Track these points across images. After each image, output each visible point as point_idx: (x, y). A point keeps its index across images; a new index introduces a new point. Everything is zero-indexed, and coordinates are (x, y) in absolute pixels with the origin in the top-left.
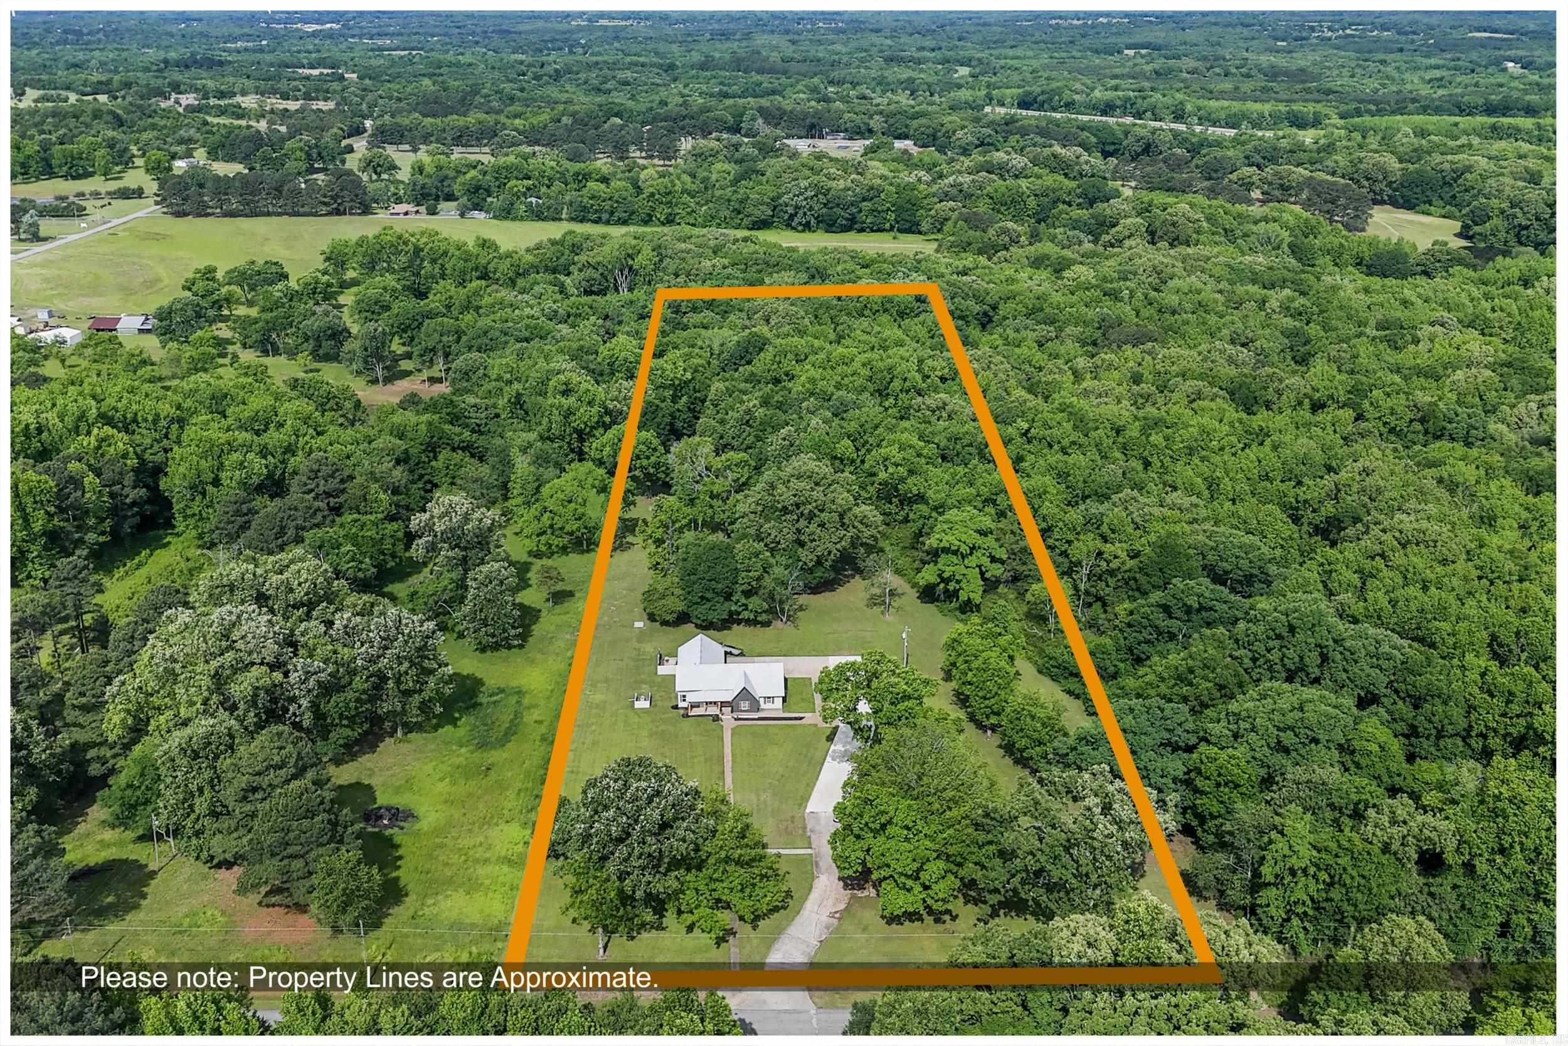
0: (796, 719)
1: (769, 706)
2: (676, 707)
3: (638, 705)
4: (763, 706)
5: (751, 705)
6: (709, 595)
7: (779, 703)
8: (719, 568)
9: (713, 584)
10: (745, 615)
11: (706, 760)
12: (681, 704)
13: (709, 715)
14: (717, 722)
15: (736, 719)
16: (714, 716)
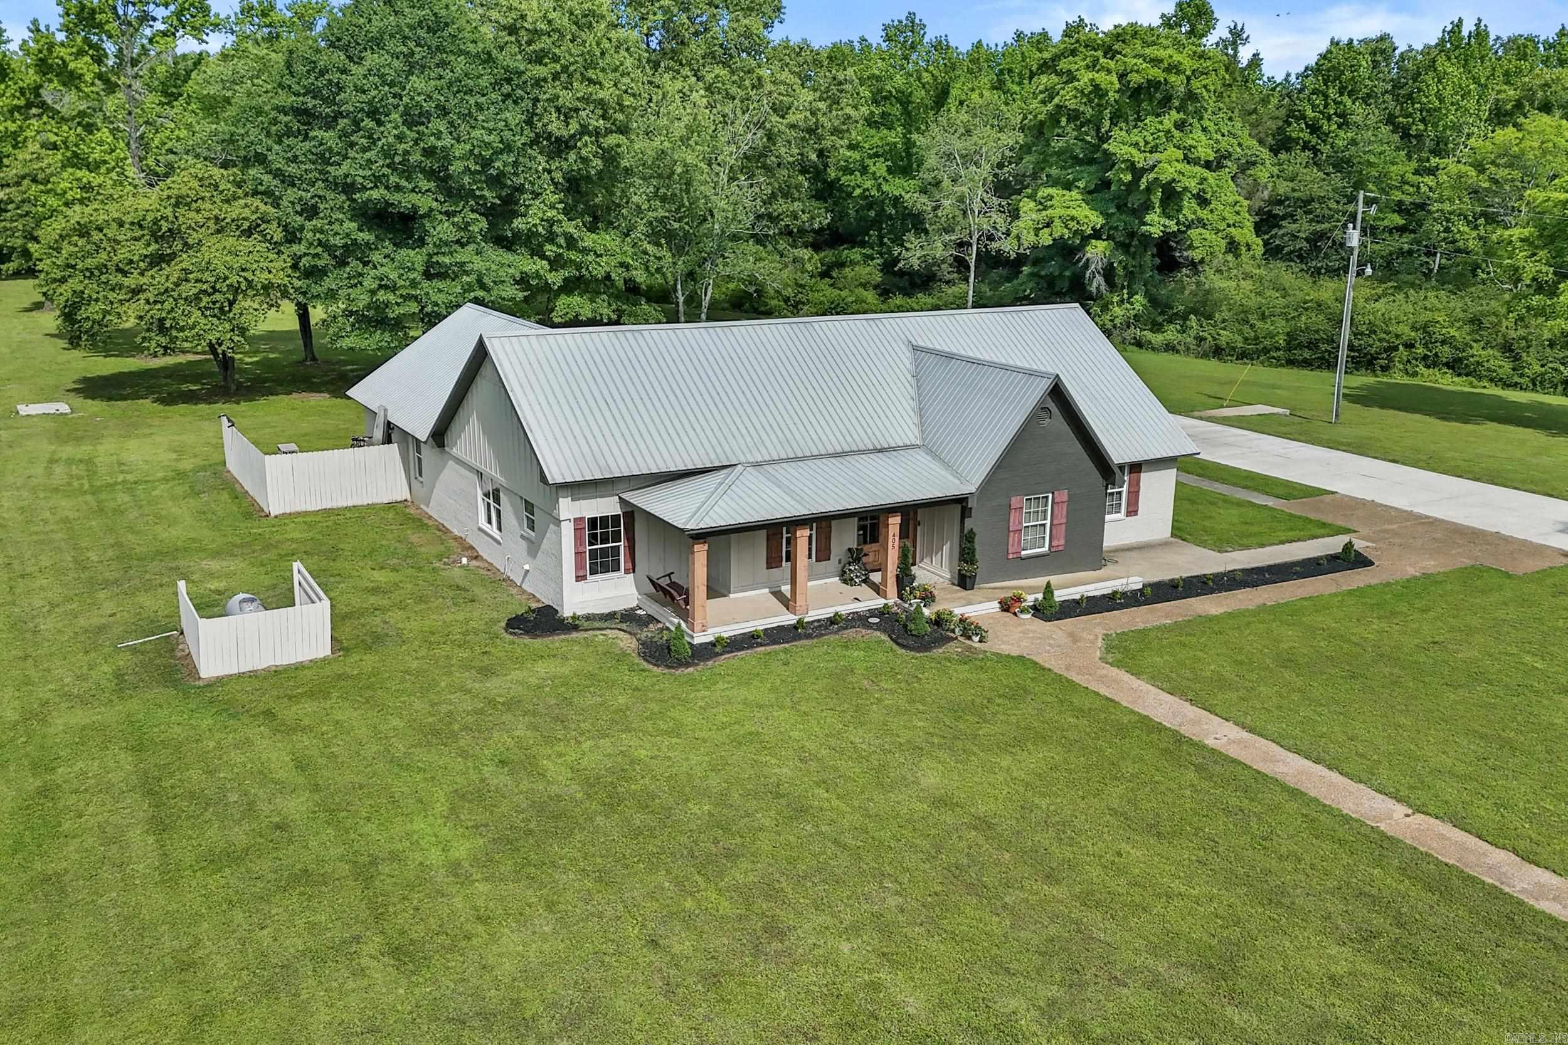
13: (839, 622)
14: (954, 648)
15: (1041, 615)
16: (872, 620)
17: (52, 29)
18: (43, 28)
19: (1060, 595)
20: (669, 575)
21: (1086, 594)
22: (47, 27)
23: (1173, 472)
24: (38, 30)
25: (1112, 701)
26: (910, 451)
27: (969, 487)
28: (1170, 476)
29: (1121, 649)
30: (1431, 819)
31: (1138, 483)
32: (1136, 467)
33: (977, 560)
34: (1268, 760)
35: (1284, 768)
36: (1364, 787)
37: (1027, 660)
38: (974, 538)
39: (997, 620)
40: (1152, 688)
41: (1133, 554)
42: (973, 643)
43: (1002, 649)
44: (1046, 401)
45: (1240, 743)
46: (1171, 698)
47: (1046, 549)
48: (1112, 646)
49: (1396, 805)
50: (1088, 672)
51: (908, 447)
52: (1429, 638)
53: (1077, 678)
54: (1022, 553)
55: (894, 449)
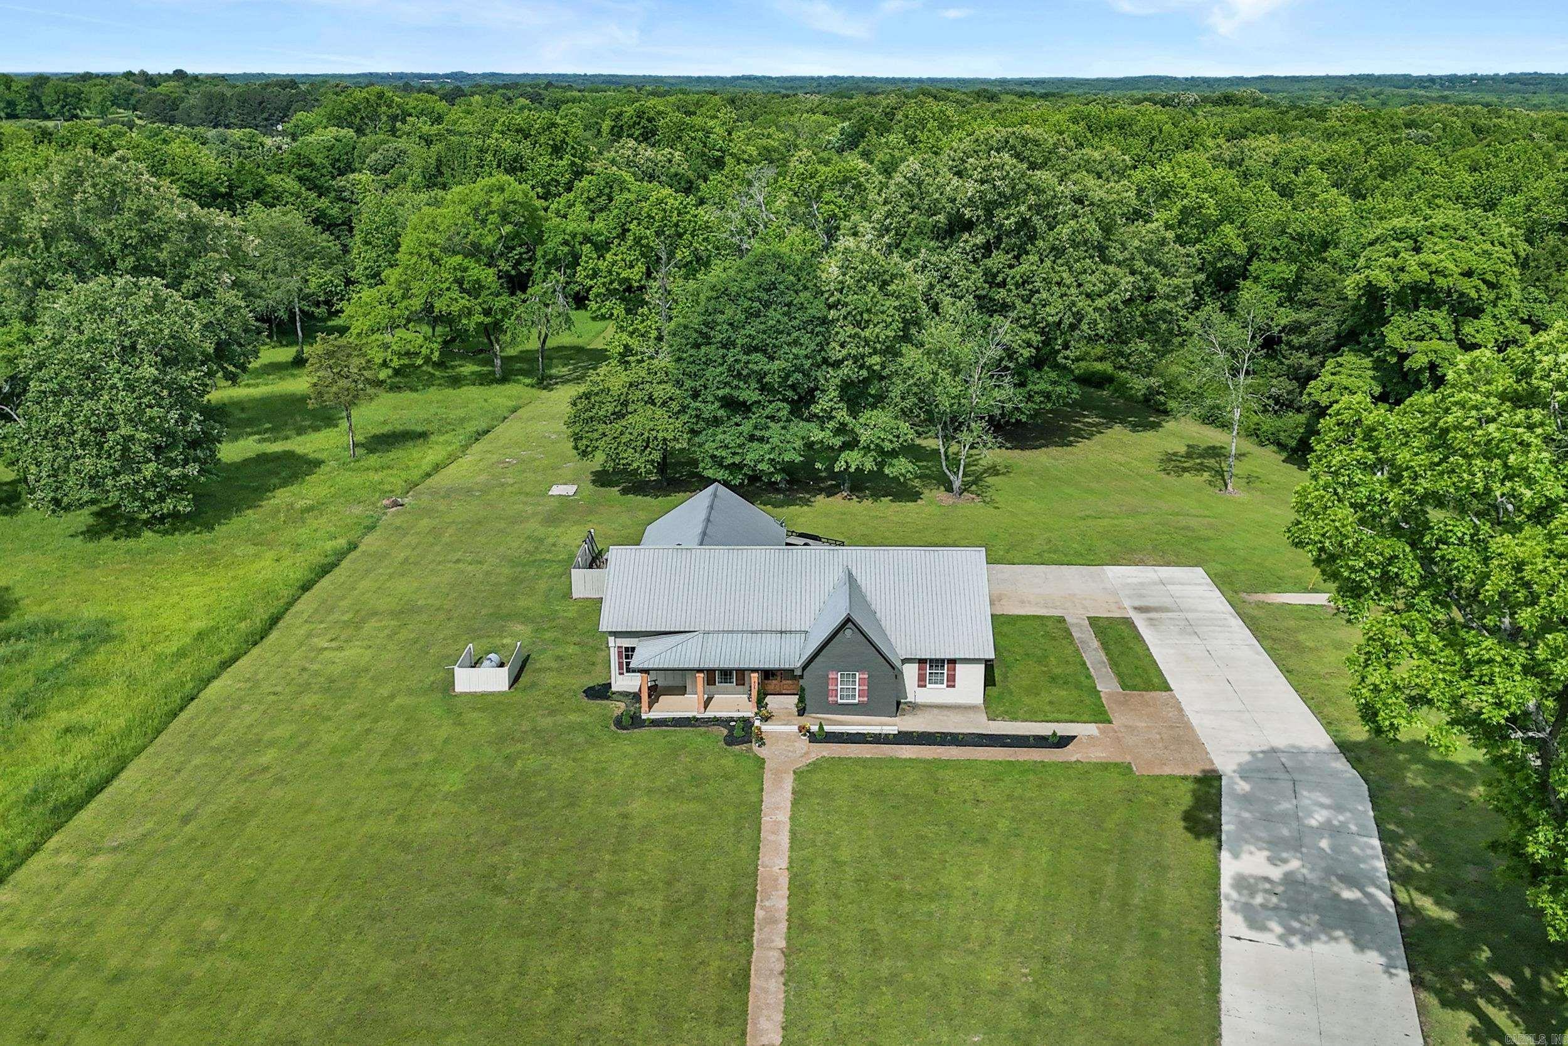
0: (1041, 742)
1: (935, 693)
2: (601, 692)
3: (467, 680)
4: (914, 692)
5: (872, 689)
6: (748, 394)
7: (971, 680)
8: (774, 315)
9: (759, 362)
10: (852, 459)
11: (674, 910)
12: (624, 683)
13: (717, 721)
14: (744, 747)
15: (813, 738)
16: (732, 724)
19: (828, 728)
21: (848, 731)
25: (762, 790)
26: (798, 635)
27: (798, 664)
28: (981, 668)
29: (815, 766)
30: (786, 873)
31: (954, 670)
32: (953, 662)
33: (807, 702)
34: (773, 833)
35: (773, 838)
36: (787, 854)
37: (763, 761)
38: (803, 689)
39: (787, 736)
40: (790, 788)
41: (936, 711)
42: (755, 746)
43: (763, 752)
44: (850, 625)
45: (777, 823)
46: (788, 795)
47: (856, 701)
48: (814, 763)
49: (784, 864)
50: (778, 774)
51: (800, 632)
52: (981, 797)
53: (767, 776)
54: (840, 701)
55: (791, 632)
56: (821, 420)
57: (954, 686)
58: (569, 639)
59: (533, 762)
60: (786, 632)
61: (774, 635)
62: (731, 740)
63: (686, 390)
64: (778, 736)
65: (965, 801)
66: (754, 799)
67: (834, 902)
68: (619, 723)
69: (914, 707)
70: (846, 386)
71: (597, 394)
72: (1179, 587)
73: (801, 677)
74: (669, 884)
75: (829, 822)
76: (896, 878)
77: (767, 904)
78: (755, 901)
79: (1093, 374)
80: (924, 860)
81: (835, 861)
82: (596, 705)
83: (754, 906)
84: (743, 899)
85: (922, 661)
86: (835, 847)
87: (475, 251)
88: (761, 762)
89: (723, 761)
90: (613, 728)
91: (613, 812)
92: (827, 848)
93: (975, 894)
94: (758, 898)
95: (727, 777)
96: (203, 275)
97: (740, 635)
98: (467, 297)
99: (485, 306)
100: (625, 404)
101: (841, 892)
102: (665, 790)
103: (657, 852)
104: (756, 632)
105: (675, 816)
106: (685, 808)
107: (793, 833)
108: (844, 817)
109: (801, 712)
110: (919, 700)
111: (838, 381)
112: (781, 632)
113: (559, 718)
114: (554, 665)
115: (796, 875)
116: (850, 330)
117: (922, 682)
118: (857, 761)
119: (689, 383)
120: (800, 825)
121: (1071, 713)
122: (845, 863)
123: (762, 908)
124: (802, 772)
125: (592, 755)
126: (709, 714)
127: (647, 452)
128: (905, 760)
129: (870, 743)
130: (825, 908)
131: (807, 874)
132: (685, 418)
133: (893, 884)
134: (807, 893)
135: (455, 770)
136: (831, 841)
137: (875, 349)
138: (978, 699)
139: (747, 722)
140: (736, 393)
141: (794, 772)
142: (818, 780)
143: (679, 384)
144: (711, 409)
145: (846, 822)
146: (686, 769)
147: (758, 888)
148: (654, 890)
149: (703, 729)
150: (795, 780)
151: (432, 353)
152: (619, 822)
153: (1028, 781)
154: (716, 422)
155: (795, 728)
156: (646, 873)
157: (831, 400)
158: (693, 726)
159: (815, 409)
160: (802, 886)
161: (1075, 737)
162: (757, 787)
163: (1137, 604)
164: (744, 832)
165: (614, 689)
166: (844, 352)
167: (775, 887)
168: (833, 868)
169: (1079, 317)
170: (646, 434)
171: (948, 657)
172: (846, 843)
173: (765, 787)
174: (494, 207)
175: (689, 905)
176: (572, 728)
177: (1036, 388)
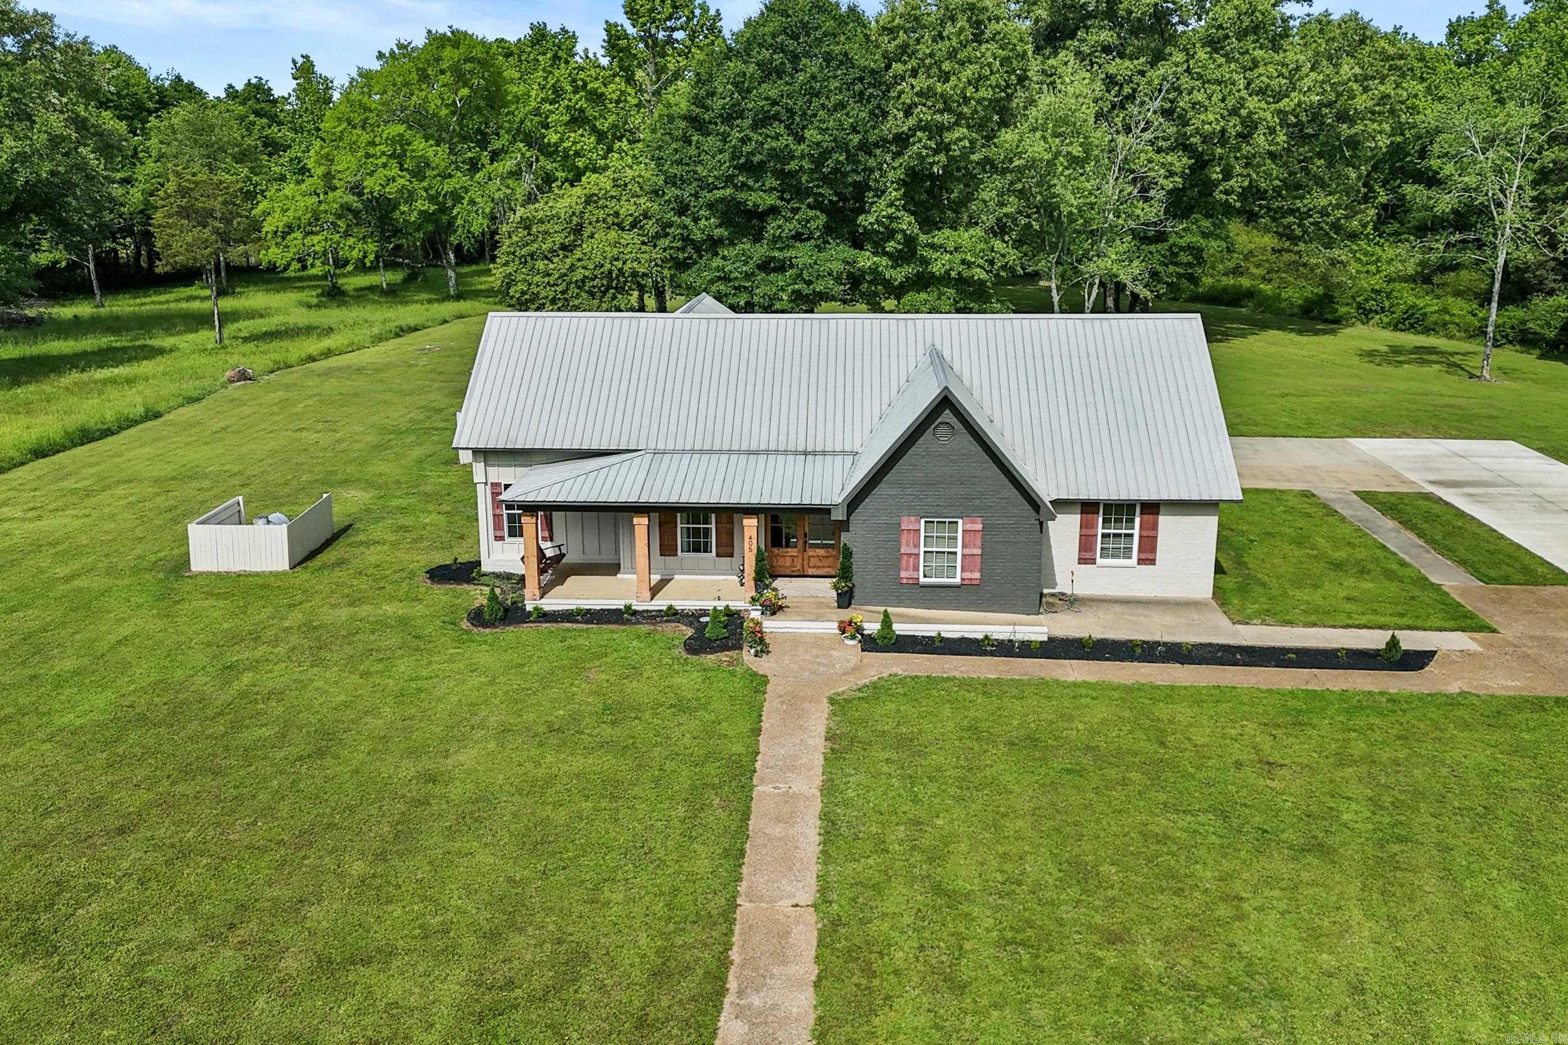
0: (1363, 660)
1: (1114, 575)
2: (460, 573)
4: (1070, 573)
5: (989, 560)
7: (1188, 549)
12: (504, 556)
13: (672, 615)
14: (724, 656)
15: (870, 644)
16: (704, 619)
17: (598, 56)
18: (591, 55)
19: (899, 628)
20: (559, 547)
21: (943, 635)
22: (595, 54)
23: (1214, 520)
24: (587, 57)
25: (757, 732)
26: (839, 459)
27: (838, 498)
28: (1209, 525)
29: (877, 690)
30: (811, 916)
31: (1155, 527)
32: (1152, 508)
33: (856, 580)
34: (779, 820)
35: (777, 831)
36: (815, 869)
37: (764, 680)
38: (848, 554)
39: (817, 641)
40: (822, 730)
41: (1118, 608)
42: (747, 655)
43: (763, 665)
44: (947, 416)
45: (789, 798)
46: (818, 743)
47: (957, 580)
48: (874, 686)
49: (807, 894)
50: (794, 703)
51: (844, 453)
52: (1275, 757)
53: (771, 706)
54: (922, 580)
55: (824, 453)
56: (874, 240)
57: (1153, 562)
58: (431, 507)
59: (277, 676)
60: (814, 453)
61: (791, 458)
62: (698, 645)
63: (669, 201)
64: (795, 641)
65: (1238, 765)
66: (738, 748)
67: (949, 1002)
68: (477, 618)
69: (1071, 602)
70: (914, 180)
71: (541, 221)
72: (1488, 460)
73: (844, 525)
74: (493, 936)
75: (916, 800)
76: (1114, 939)
77: (756, 1001)
78: (722, 992)
79: (1225, 289)
80: (1178, 892)
81: (939, 890)
82: (442, 594)
83: (718, 1008)
84: (688, 986)
85: (1088, 507)
86: (935, 857)
87: (421, 121)
88: (759, 683)
89: (677, 680)
90: (465, 624)
91: (409, 769)
92: (917, 856)
93: (1357, 989)
94: (732, 984)
95: (681, 707)
96: (21, 90)
97: (724, 457)
98: (408, 177)
99: (432, 192)
100: (578, 230)
101: (965, 972)
102: (542, 729)
103: (485, 858)
104: (757, 453)
105: (550, 781)
106: (578, 763)
107: (830, 826)
108: (952, 791)
109: (845, 599)
110: (1081, 590)
111: (900, 174)
112: (805, 453)
113: (365, 610)
114: (390, 537)
115: (837, 923)
116: (921, 82)
117: (1086, 557)
118: (966, 684)
119: (671, 192)
120: (847, 804)
121: (1402, 615)
122: (967, 896)
123: (740, 1013)
124: (847, 701)
125: (404, 666)
126: (660, 603)
127: (609, 295)
128: (1076, 685)
129: (992, 654)
130: (923, 1020)
131: (862, 922)
132: (664, 242)
133: (1111, 957)
134: (871, 974)
135: (104, 688)
136: (925, 841)
137: (960, 115)
138: (1202, 586)
139: (733, 618)
140: (741, 196)
141: (832, 701)
142: (885, 713)
143: (656, 193)
144: (708, 225)
145: (958, 799)
146: (596, 693)
147: (735, 955)
148: (449, 953)
149: (644, 628)
150: (834, 713)
151: (365, 257)
152: (415, 791)
153: (1371, 728)
154: (714, 244)
155: (832, 627)
156: (440, 908)
157: (891, 205)
158: (627, 622)
159: (866, 221)
160: (851, 954)
161: (1432, 654)
162: (745, 726)
163: (1432, 478)
164: (708, 817)
165: (485, 568)
166: (911, 122)
167: (781, 957)
168: (937, 909)
169: (1250, 126)
170: (607, 266)
171: (1144, 497)
172: (963, 847)
173: (765, 725)
174: (445, 65)
175: (531, 999)
176: (381, 625)
177: (1182, 242)
